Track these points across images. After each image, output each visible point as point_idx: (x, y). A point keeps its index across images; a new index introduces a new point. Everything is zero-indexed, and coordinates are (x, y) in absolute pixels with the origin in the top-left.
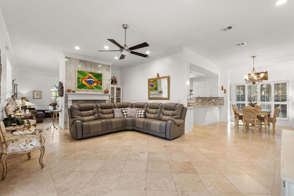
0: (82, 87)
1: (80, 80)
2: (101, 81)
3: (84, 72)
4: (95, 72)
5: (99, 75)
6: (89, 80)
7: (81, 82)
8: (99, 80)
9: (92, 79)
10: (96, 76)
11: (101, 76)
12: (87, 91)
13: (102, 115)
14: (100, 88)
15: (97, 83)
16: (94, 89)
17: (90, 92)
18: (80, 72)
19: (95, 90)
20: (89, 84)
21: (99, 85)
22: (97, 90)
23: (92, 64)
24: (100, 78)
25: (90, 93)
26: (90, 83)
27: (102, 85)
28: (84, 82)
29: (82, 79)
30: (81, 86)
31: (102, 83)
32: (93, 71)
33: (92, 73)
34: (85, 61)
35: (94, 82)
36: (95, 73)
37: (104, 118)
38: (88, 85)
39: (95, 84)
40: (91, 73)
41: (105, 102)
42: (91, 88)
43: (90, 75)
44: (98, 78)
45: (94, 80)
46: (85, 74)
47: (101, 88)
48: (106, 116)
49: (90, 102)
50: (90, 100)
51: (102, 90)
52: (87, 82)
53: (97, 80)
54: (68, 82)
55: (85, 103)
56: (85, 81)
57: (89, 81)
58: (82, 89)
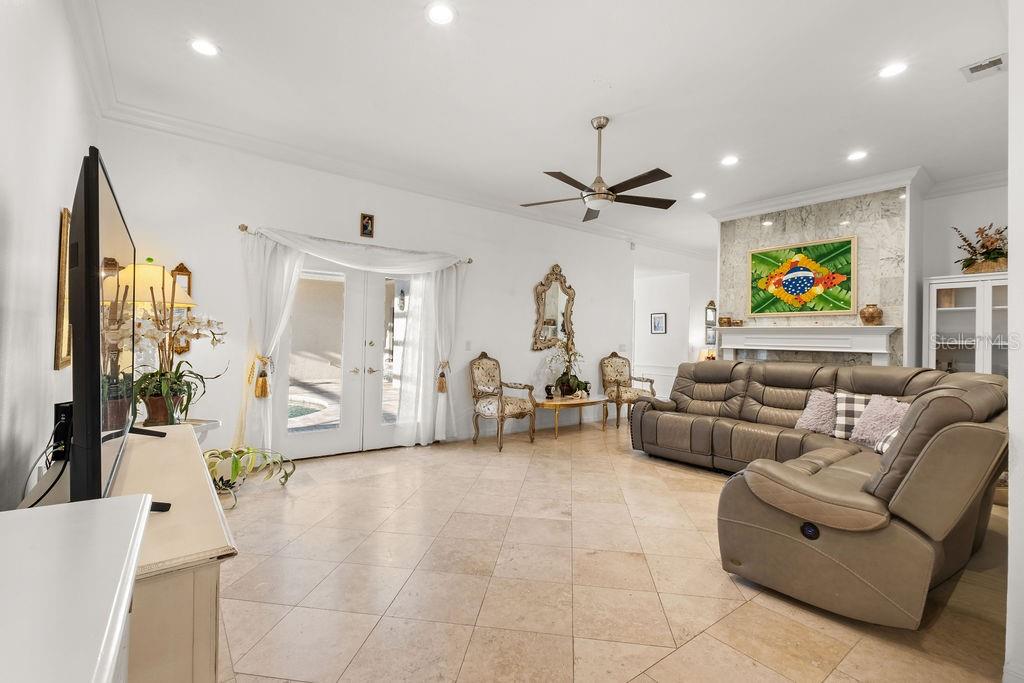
0: (768, 307)
1: (761, 284)
2: (849, 274)
3: (774, 254)
4: (817, 241)
5: (836, 249)
6: (793, 279)
7: (764, 290)
8: (838, 271)
9: (806, 269)
10: (824, 256)
11: (848, 251)
12: (788, 318)
13: (754, 406)
14: (841, 304)
15: (828, 282)
16: (812, 309)
17: (800, 321)
18: (759, 258)
19: (819, 313)
20: (793, 293)
21: (835, 290)
22: (826, 312)
23: (804, 216)
24: (840, 262)
25: (796, 324)
26: (795, 287)
27: (849, 289)
28: (772, 289)
29: (765, 280)
30: (763, 304)
31: (849, 279)
32: (811, 238)
33: (805, 248)
34: (779, 213)
35: (813, 282)
36: (815, 247)
37: (766, 422)
38: (788, 297)
39: (819, 290)
40: (798, 250)
41: (869, 363)
42: (799, 305)
43: (798, 258)
44: (832, 264)
45: (810, 275)
46: (776, 259)
47: (848, 303)
48: (767, 411)
49: (800, 357)
50: (797, 352)
51: (853, 310)
52: (784, 286)
53: (825, 271)
54: (728, 295)
55: (777, 361)
56: (779, 283)
57: (790, 283)
58: (767, 314)
